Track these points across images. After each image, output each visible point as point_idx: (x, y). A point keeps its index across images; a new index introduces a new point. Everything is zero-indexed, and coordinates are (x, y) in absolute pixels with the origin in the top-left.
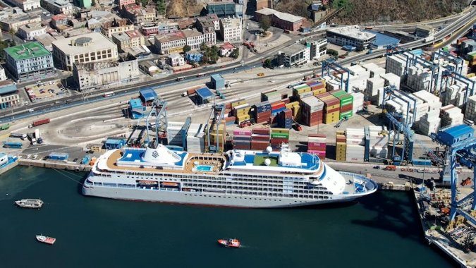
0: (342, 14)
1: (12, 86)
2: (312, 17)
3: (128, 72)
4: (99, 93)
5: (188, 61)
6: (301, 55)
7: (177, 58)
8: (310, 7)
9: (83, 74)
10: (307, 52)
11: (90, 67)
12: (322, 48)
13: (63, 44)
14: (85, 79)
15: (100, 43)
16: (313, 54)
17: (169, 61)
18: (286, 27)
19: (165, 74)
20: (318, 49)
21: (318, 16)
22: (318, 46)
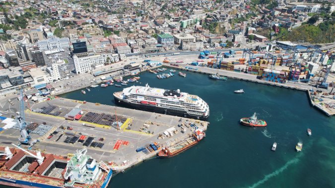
0: (284, 37)
1: (159, 45)
2: (270, 38)
3: (200, 45)
4: (192, 51)
5: (221, 45)
6: (265, 48)
7: (217, 44)
8: (270, 34)
9: (184, 44)
10: (268, 47)
11: (187, 42)
12: (274, 47)
13: (177, 36)
14: (185, 46)
15: (189, 36)
16: (270, 48)
17: (214, 45)
18: (260, 40)
19: (212, 49)
20: (272, 47)
21: (273, 38)
22: (272, 46)
